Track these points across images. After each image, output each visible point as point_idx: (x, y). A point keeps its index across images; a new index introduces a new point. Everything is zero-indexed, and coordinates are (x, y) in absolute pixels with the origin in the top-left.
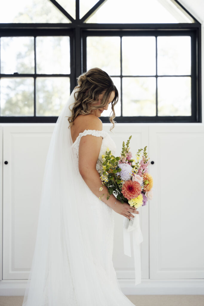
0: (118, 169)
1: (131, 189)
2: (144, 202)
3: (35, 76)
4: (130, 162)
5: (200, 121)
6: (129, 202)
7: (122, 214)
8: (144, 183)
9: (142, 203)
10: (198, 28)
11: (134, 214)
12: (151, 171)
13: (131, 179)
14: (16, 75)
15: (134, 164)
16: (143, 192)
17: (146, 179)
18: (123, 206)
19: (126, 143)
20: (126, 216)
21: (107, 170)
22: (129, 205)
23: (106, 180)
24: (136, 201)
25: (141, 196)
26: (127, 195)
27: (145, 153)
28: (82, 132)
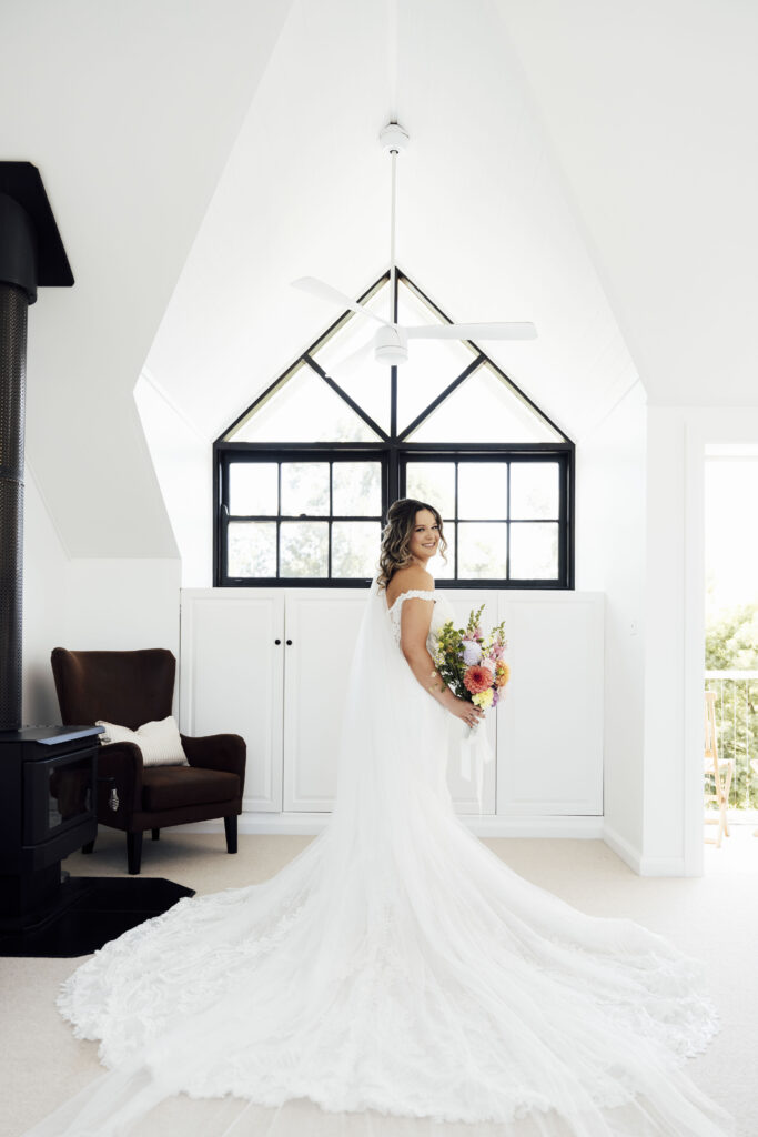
0: (462, 647)
1: (478, 677)
2: (495, 701)
3: (331, 519)
4: (480, 641)
5: (571, 587)
6: (473, 699)
7: (462, 717)
8: (497, 673)
9: (492, 702)
10: (570, 451)
11: (478, 718)
12: (507, 658)
13: (479, 664)
14: (303, 518)
15: (484, 645)
16: (495, 687)
17: (499, 667)
18: (464, 706)
19: (475, 615)
20: (467, 720)
21: (445, 648)
22: (472, 702)
23: (442, 662)
24: (483, 698)
25: (490, 691)
26: (471, 686)
27: (502, 632)
28: (405, 593)
